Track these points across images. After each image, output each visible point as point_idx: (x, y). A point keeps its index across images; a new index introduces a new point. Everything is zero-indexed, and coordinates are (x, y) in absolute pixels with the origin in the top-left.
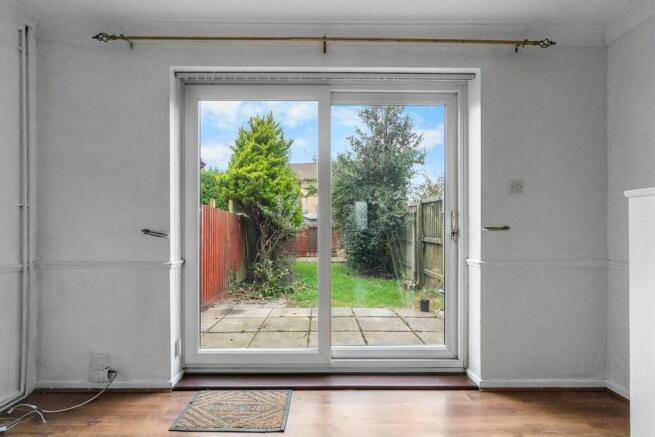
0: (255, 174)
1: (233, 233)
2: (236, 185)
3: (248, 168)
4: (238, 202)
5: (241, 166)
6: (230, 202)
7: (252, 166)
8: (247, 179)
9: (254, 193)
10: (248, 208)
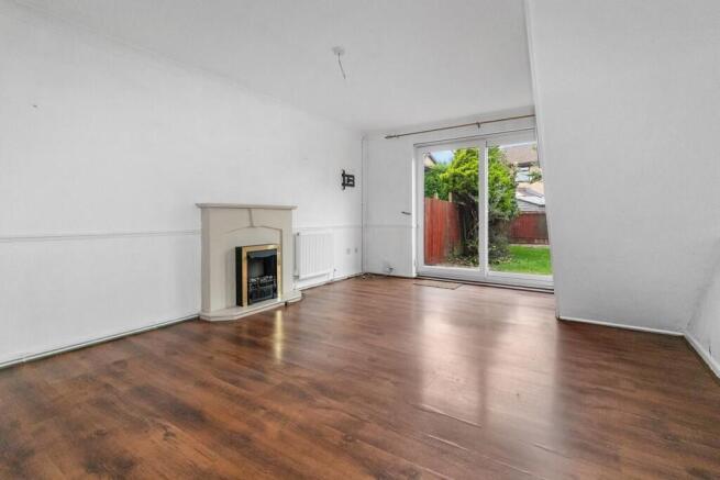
0: (468, 172)
1: (451, 217)
2: (454, 181)
3: (463, 168)
4: (455, 193)
5: (458, 165)
6: (450, 194)
7: (467, 165)
8: (462, 176)
9: (467, 186)
10: (463, 198)
